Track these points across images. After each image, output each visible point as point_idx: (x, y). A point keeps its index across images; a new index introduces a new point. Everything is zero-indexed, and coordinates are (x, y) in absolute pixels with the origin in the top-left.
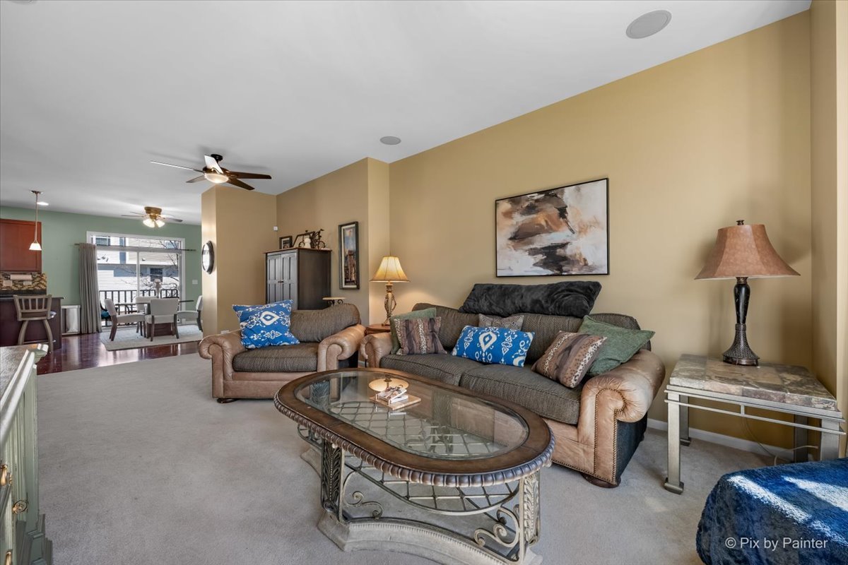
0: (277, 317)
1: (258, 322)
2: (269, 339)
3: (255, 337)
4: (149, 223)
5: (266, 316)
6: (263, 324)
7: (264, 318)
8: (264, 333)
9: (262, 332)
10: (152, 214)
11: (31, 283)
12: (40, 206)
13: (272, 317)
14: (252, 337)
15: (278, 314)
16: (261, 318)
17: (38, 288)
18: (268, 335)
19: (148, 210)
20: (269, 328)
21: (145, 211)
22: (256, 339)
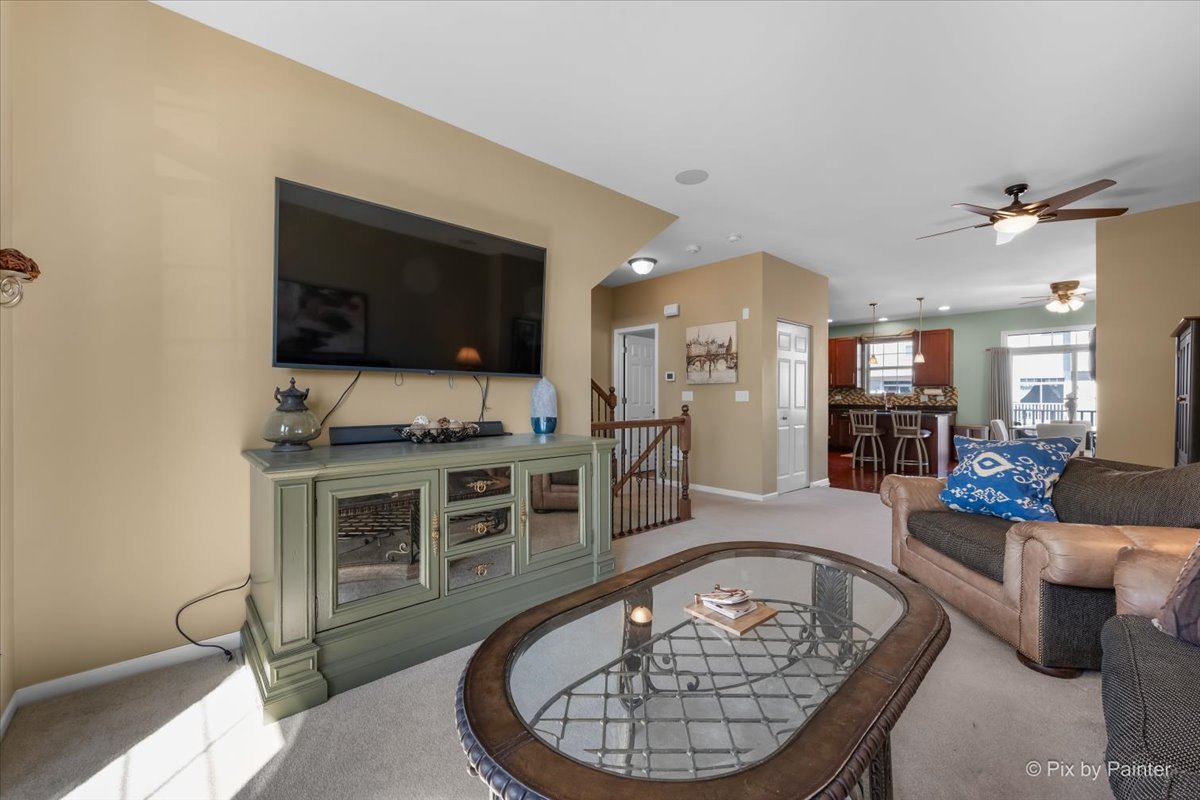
0: (1006, 465)
1: (967, 469)
2: (981, 503)
3: (958, 492)
4: (1055, 307)
5: (985, 459)
6: (973, 473)
7: (980, 464)
8: (972, 490)
9: (969, 486)
10: (1060, 293)
11: (943, 398)
12: (941, 311)
13: (997, 464)
14: (953, 491)
15: (1012, 460)
16: (975, 463)
17: (949, 404)
18: (979, 493)
19: (1055, 287)
20: (983, 483)
21: (1051, 290)
22: (958, 496)
